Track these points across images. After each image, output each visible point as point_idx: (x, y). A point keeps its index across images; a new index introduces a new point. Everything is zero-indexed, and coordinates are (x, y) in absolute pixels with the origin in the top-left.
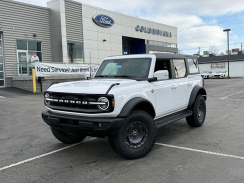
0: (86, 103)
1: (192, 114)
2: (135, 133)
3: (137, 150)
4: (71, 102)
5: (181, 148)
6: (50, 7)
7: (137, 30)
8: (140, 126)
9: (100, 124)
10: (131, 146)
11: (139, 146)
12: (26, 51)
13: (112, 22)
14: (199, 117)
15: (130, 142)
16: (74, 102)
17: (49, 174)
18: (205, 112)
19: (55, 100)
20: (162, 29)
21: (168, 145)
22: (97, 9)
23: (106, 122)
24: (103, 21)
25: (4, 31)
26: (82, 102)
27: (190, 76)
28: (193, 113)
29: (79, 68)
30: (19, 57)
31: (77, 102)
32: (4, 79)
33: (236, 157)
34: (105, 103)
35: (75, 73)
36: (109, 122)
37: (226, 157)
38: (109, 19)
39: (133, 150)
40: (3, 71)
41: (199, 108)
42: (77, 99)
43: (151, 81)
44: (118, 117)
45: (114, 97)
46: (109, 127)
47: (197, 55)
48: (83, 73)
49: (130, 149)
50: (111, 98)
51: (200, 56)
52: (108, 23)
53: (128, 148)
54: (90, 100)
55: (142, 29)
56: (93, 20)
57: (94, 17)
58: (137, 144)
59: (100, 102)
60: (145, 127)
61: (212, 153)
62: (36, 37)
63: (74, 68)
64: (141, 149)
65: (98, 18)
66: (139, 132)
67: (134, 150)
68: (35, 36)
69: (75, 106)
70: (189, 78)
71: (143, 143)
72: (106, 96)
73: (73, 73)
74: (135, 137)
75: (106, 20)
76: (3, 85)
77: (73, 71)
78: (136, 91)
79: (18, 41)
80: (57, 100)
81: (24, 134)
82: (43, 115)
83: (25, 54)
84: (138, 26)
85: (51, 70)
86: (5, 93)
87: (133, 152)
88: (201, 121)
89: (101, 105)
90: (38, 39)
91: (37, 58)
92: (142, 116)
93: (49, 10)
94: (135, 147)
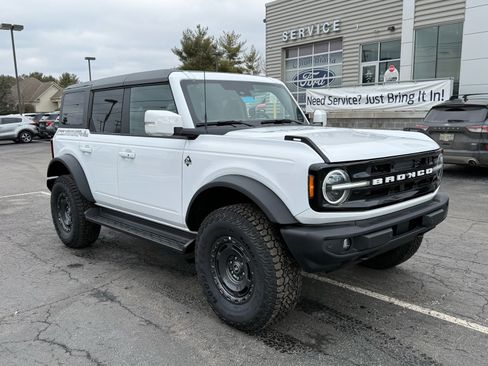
12: (376, 63)
25: (344, 36)
29: (385, 94)
35: (375, 105)
48: (393, 104)
62: (396, 31)
63: (371, 95)
68: (391, 29)
73: (369, 106)
77: (369, 100)
83: (373, 68)
85: (327, 101)
90: (397, 35)
91: (396, 72)
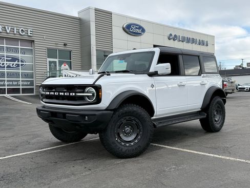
0: (74, 94)
1: (205, 116)
2: (128, 129)
3: (130, 148)
4: (61, 94)
5: (185, 150)
6: (81, 16)
7: (169, 39)
8: (134, 122)
9: (86, 117)
10: (123, 144)
11: (132, 144)
12: (57, 60)
13: (143, 31)
14: (216, 121)
15: (121, 138)
16: (63, 94)
17: (29, 168)
18: (224, 116)
19: (47, 93)
20: (198, 38)
21: (171, 147)
22: (127, 17)
23: (92, 114)
24: (134, 29)
25: (35, 40)
26: (70, 94)
27: (205, 75)
28: (208, 116)
30: (50, 66)
31: (66, 94)
32: (34, 87)
33: (244, 161)
34: (91, 94)
36: (95, 115)
37: (232, 160)
38: (140, 27)
39: (124, 148)
40: (34, 79)
41: (217, 111)
42: (66, 90)
43: (151, 75)
44: (106, 110)
45: (101, 88)
46: (95, 120)
47: (240, 66)
49: (121, 147)
50: (98, 89)
51: (243, 68)
52: (139, 31)
53: (119, 145)
54: (78, 91)
55: (175, 38)
56: (123, 29)
57: (125, 26)
58: (130, 142)
59: (87, 92)
60: (140, 123)
61: (218, 156)
62: (67, 46)
64: (134, 148)
65: (129, 26)
66: (132, 128)
67: (126, 148)
68: (65, 45)
69: (63, 98)
70: (204, 77)
71: (136, 141)
72: (93, 86)
74: (128, 134)
75: (136, 28)
76: (33, 93)
78: (131, 84)
79: (49, 50)
80: (49, 93)
81: (29, 133)
82: (37, 109)
83: (55, 62)
84: (171, 35)
86: (33, 100)
87: (124, 150)
88: (218, 126)
89: (88, 96)
90: (68, 48)
91: (67, 66)
92: (135, 111)
93: (80, 19)
94: (127, 145)
